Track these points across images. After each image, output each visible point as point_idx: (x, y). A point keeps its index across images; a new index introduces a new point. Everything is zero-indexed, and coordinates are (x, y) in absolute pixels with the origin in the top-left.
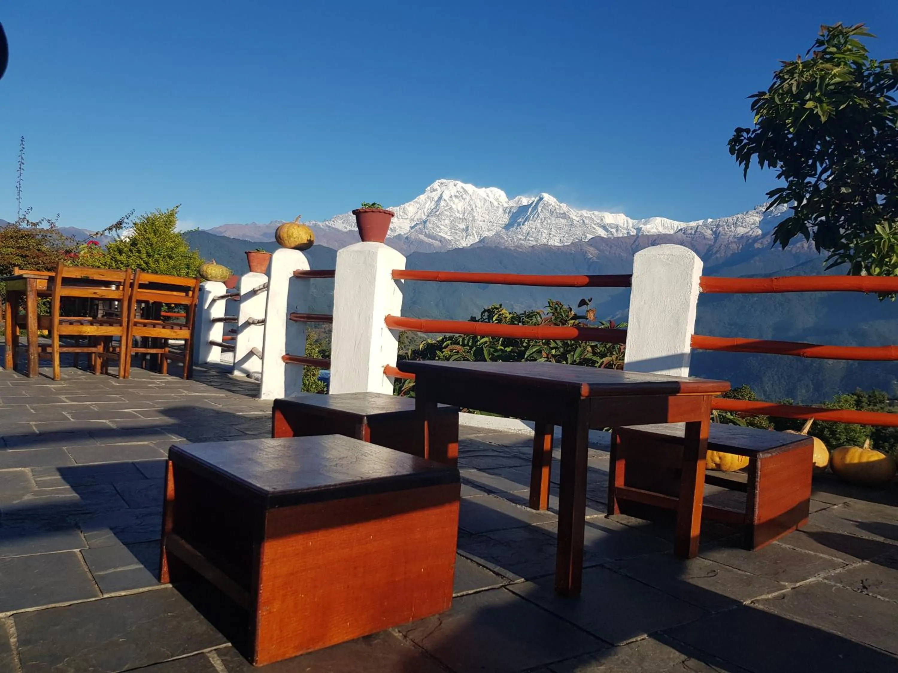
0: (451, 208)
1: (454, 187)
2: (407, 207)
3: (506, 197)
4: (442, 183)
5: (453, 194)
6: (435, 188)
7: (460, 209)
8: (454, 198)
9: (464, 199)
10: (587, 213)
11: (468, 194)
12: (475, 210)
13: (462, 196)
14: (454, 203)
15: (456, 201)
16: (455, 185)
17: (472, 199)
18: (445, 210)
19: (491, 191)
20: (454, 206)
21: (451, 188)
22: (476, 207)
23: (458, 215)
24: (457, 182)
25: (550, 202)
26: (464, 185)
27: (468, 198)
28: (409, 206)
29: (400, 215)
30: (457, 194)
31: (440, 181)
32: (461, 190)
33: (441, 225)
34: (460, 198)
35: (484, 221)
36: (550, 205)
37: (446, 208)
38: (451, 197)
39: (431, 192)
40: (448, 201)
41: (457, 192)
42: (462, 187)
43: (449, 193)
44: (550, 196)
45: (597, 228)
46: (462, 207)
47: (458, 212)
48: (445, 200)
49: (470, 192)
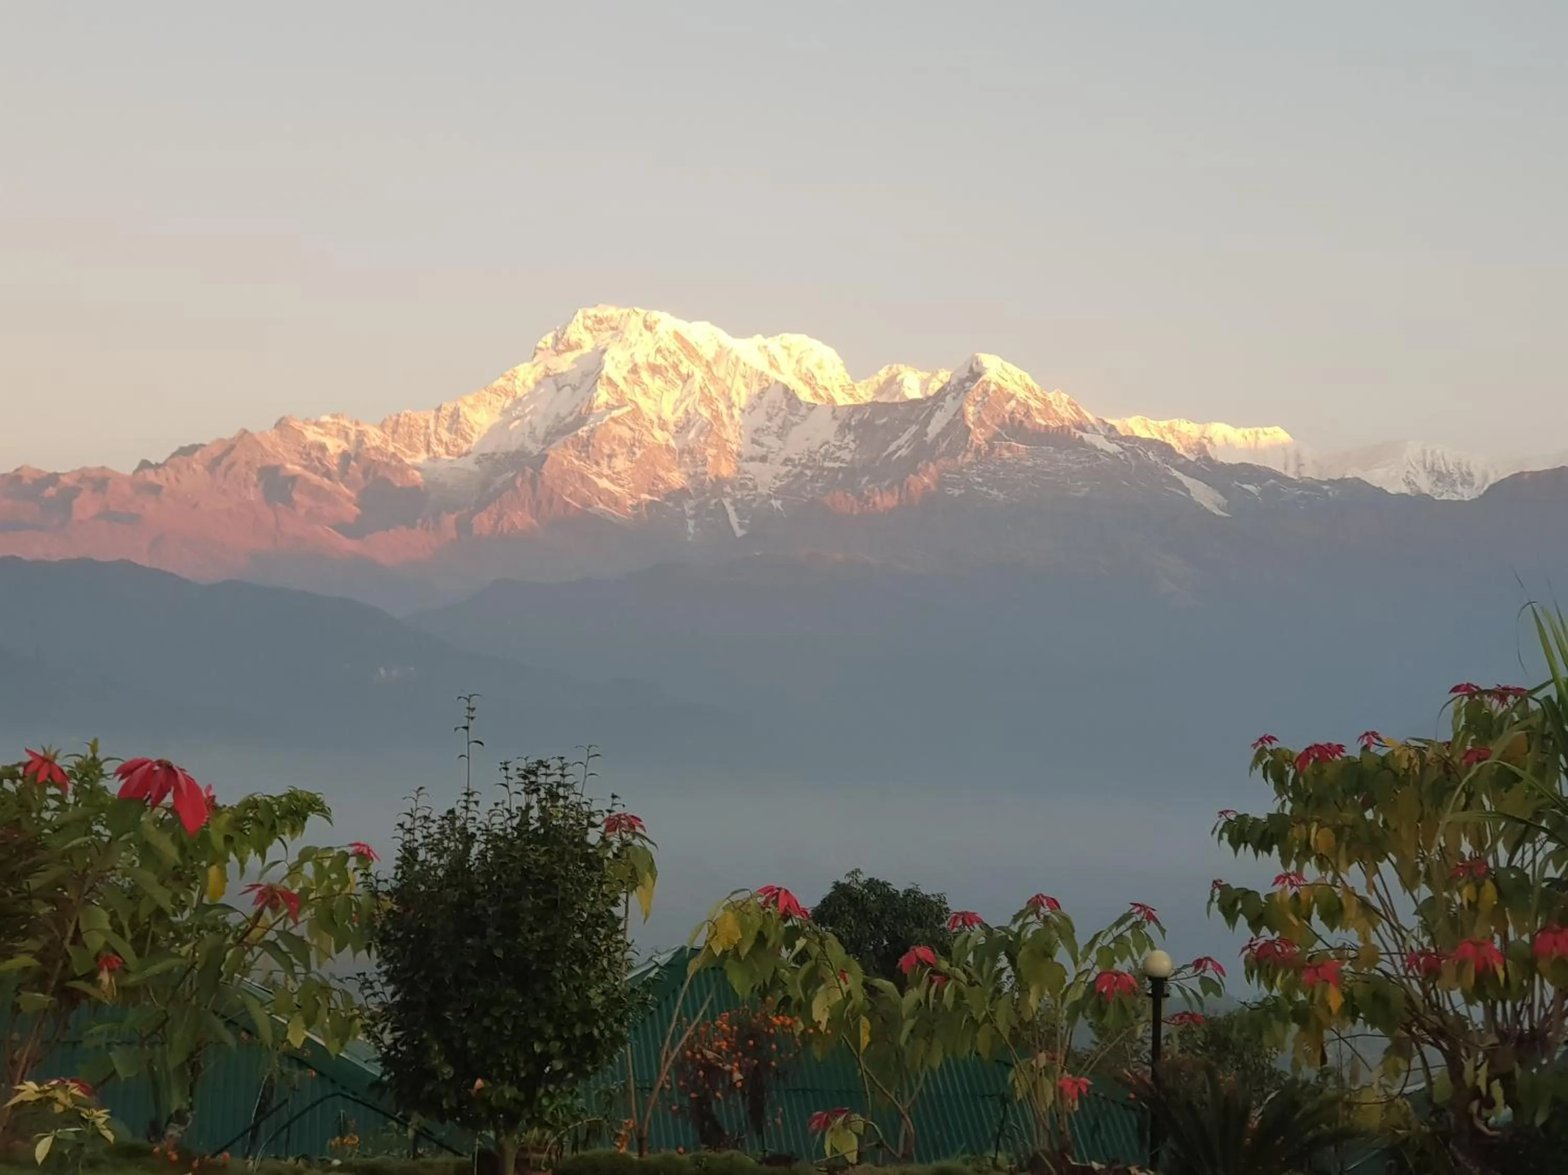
0: (637, 413)
1: (647, 334)
2: (464, 409)
3: (842, 370)
4: (600, 321)
5: (640, 360)
6: (573, 338)
7: (667, 414)
8: (645, 375)
9: (687, 379)
10: (1146, 427)
11: (700, 358)
12: (726, 419)
13: (675, 367)
14: (645, 393)
15: (655, 384)
16: (649, 327)
17: (714, 379)
18: (613, 419)
19: (787, 348)
20: (646, 405)
21: (632, 336)
22: (730, 407)
23: (660, 436)
24: (656, 315)
25: (1011, 387)
26: (683, 327)
27: (699, 375)
28: (472, 407)
29: (440, 441)
30: (660, 361)
31: (591, 312)
32: (674, 345)
33: (600, 475)
34: (671, 374)
35: (763, 459)
36: (1012, 397)
37: (616, 413)
38: (634, 370)
39: (559, 353)
40: (622, 386)
41: (659, 351)
42: (678, 337)
43: (627, 353)
44: (1010, 367)
45: (1187, 481)
46: (675, 411)
47: (663, 426)
48: (610, 381)
49: (708, 352)
